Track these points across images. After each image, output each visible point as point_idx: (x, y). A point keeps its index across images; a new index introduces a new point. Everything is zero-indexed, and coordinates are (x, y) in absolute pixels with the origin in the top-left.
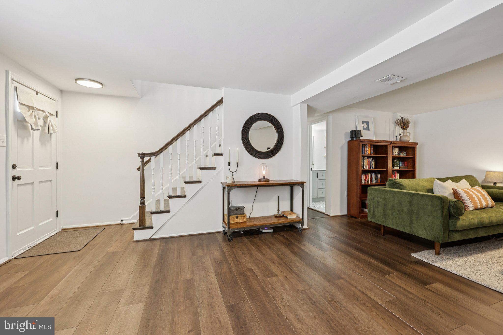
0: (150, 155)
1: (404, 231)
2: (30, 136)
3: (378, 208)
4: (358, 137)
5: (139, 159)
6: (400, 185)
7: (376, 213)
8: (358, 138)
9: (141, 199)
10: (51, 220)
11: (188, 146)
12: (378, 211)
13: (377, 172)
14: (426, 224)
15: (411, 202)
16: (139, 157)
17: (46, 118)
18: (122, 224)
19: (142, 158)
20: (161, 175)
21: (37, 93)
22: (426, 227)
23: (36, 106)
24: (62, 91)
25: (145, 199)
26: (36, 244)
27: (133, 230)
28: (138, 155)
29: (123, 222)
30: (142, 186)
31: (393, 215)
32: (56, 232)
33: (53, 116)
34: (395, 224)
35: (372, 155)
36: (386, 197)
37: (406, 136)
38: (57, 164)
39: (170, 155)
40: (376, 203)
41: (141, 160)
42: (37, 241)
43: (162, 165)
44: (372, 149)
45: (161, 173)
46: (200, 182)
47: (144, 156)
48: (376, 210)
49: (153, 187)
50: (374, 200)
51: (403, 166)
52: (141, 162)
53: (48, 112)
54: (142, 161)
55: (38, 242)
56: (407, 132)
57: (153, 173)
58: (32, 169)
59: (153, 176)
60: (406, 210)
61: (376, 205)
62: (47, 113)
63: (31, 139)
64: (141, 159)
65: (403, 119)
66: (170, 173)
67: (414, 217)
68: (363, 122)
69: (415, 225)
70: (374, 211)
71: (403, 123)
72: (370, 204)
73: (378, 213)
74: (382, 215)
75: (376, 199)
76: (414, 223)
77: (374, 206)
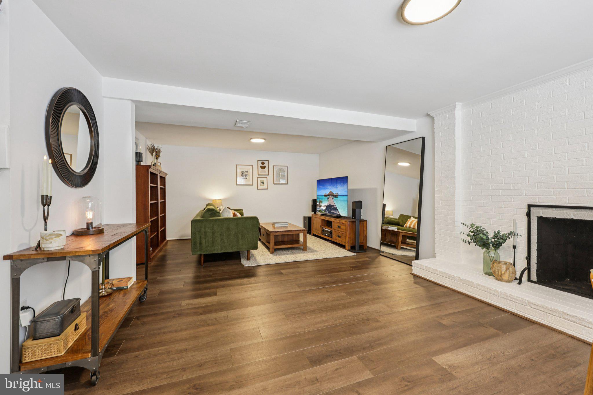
3: (205, 238)
7: (204, 244)
12: (206, 242)
14: (249, 240)
31: (222, 241)
36: (215, 226)
37: (159, 164)
40: (204, 234)
48: (203, 241)
50: (201, 232)
56: (159, 162)
60: (233, 233)
61: (203, 236)
65: (155, 147)
67: (240, 236)
69: (240, 243)
70: (201, 244)
71: (156, 152)
72: (195, 237)
73: (206, 243)
74: (210, 244)
75: (203, 230)
76: (240, 241)
77: (200, 238)
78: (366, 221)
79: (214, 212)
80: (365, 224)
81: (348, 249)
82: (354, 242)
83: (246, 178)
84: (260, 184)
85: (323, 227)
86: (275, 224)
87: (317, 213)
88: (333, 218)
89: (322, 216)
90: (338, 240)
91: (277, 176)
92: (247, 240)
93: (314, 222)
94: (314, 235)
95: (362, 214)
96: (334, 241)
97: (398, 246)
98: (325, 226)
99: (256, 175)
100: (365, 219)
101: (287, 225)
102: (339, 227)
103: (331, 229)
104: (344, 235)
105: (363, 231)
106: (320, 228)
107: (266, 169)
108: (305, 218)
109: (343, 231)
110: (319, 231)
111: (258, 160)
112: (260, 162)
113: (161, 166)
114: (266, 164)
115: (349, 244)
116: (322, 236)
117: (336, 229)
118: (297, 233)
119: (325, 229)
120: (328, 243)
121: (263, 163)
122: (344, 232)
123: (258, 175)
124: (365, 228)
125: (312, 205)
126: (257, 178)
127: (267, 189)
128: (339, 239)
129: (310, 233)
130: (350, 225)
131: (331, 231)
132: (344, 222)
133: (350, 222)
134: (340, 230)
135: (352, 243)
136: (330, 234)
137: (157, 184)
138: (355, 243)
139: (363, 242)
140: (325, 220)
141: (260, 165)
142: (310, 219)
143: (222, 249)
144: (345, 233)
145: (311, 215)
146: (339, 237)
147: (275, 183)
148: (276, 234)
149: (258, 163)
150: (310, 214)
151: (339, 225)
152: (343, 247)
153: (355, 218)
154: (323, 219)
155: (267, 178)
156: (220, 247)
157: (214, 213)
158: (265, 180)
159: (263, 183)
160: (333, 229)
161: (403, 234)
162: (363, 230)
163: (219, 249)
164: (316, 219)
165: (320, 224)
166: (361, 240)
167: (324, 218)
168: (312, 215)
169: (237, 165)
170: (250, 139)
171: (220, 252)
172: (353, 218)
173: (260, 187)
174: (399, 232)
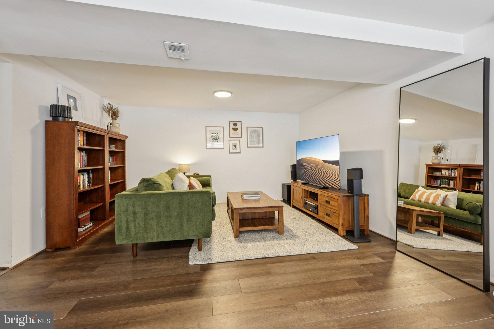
1: (173, 239)
3: (135, 221)
4: (68, 118)
6: (158, 185)
7: (132, 230)
8: (66, 119)
12: (135, 225)
13: (90, 171)
14: (198, 223)
15: (180, 203)
22: (197, 226)
31: (158, 225)
34: (161, 235)
35: (85, 147)
36: (148, 204)
37: (116, 126)
40: (132, 215)
44: (85, 138)
48: (132, 225)
50: (128, 212)
51: (112, 161)
56: (117, 122)
60: (175, 214)
61: (131, 218)
65: (112, 106)
67: (185, 218)
68: (69, 97)
69: (186, 228)
70: (128, 228)
71: (113, 112)
72: (120, 219)
73: (135, 228)
74: (141, 229)
75: (131, 209)
76: (185, 226)
77: (127, 221)
78: (368, 195)
79: (150, 183)
80: (366, 200)
81: (342, 235)
82: (351, 225)
83: (217, 140)
84: (233, 148)
85: (305, 199)
86: (244, 196)
87: (297, 181)
88: (319, 190)
89: (303, 185)
90: (327, 220)
91: (251, 138)
92: (195, 223)
93: (294, 191)
94: (294, 207)
95: (363, 188)
96: (321, 219)
97: (411, 229)
98: (307, 197)
99: (227, 138)
100: (367, 193)
101: (259, 198)
102: (327, 202)
103: (317, 204)
104: (335, 214)
105: (363, 211)
106: (301, 200)
107: (239, 131)
108: (283, 185)
109: (333, 208)
110: (301, 203)
111: (230, 121)
112: (232, 124)
113: (120, 128)
114: (238, 126)
115: (344, 228)
116: (304, 210)
117: (323, 204)
118: (271, 210)
119: (307, 202)
120: (313, 220)
121: (235, 124)
122: (335, 210)
123: (230, 137)
124: (366, 206)
125: (291, 171)
126: (229, 140)
127: (240, 153)
128: (328, 217)
129: (289, 204)
130: (344, 202)
131: (316, 206)
132: (335, 197)
133: (344, 198)
134: (329, 206)
135: (347, 226)
136: (315, 209)
137: (104, 147)
138: (353, 226)
139: (364, 225)
140: (308, 191)
141: (232, 126)
142: (289, 187)
143: (158, 237)
144: (337, 212)
145: (290, 183)
146: (327, 215)
147: (249, 146)
148: (242, 212)
149: (229, 124)
150: (289, 181)
151: (327, 200)
152: (336, 230)
153: (352, 193)
154: (304, 190)
155: (239, 140)
156: (155, 234)
157: (151, 185)
158: (237, 143)
159: (235, 146)
160: (319, 204)
161: (419, 213)
162: (363, 208)
163: (154, 237)
164: (297, 188)
165: (301, 195)
166: (362, 223)
167: (306, 188)
168: (292, 182)
169: (206, 127)
170: (214, 93)
171: (156, 241)
172: (348, 193)
173: (232, 151)
174: (413, 210)
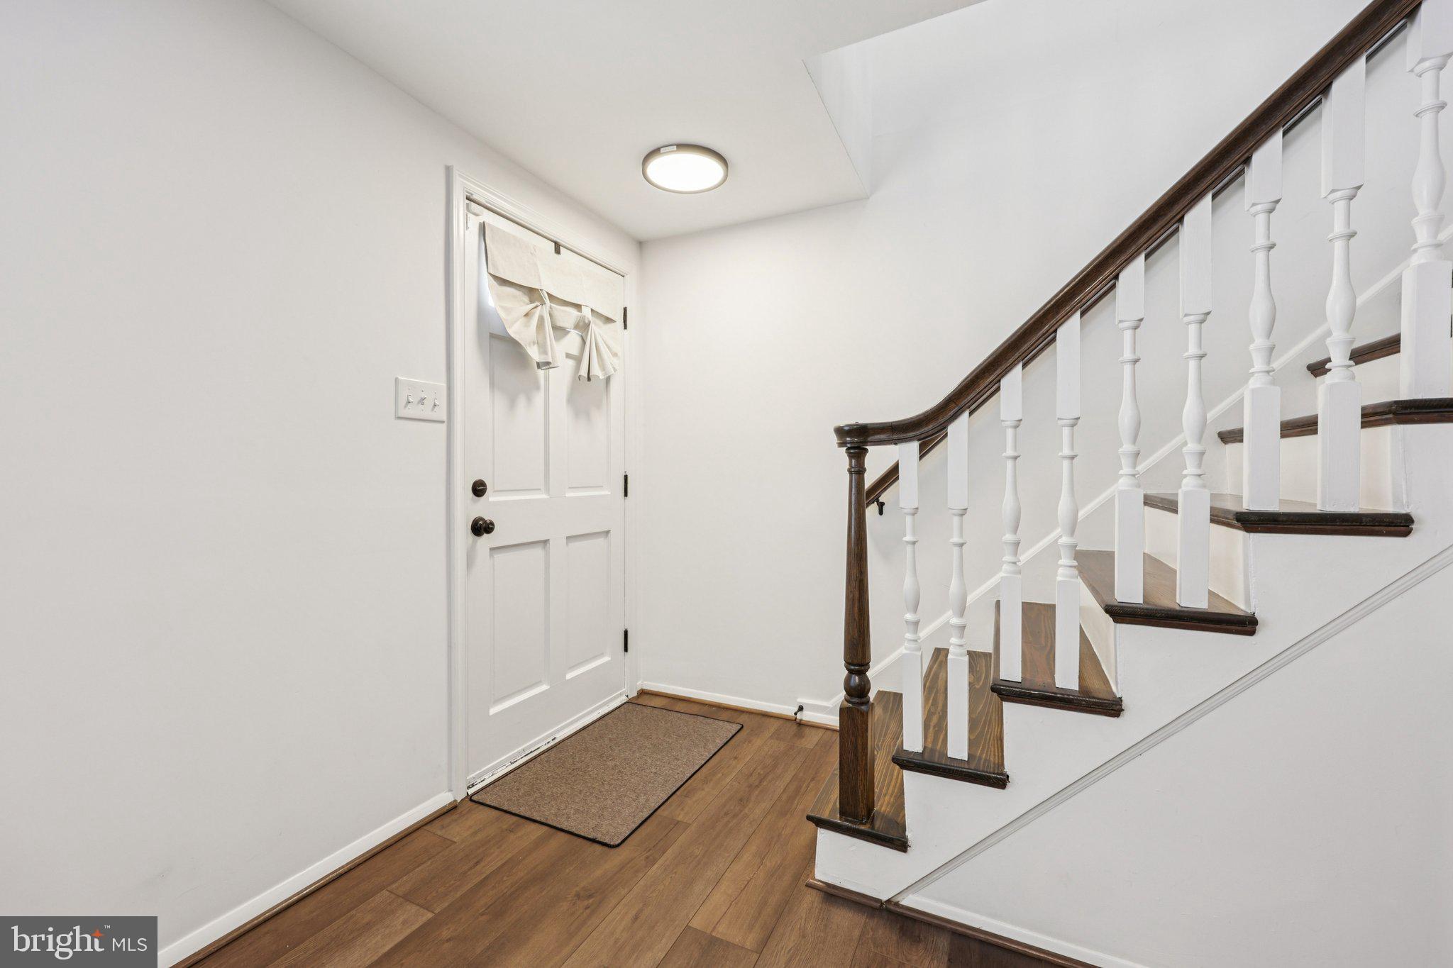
0: (895, 437)
2: (538, 388)
5: (842, 459)
9: (851, 672)
10: (606, 659)
11: (1136, 361)
16: (841, 445)
17: (583, 327)
18: (801, 724)
19: (857, 453)
20: (956, 550)
21: (557, 248)
23: (547, 284)
24: (641, 245)
25: (868, 674)
26: (552, 744)
27: (812, 825)
28: (835, 439)
29: (806, 716)
30: (853, 604)
32: (623, 699)
33: (611, 325)
38: (626, 477)
39: (1010, 432)
41: (850, 464)
42: (558, 731)
43: (957, 496)
45: (956, 539)
46: (1244, 625)
47: (866, 443)
49: (909, 616)
52: (850, 472)
53: (592, 310)
54: (858, 471)
55: (560, 737)
57: (908, 538)
58: (544, 496)
59: (909, 548)
62: (586, 312)
63: (539, 398)
64: (851, 456)
66: (1006, 543)
